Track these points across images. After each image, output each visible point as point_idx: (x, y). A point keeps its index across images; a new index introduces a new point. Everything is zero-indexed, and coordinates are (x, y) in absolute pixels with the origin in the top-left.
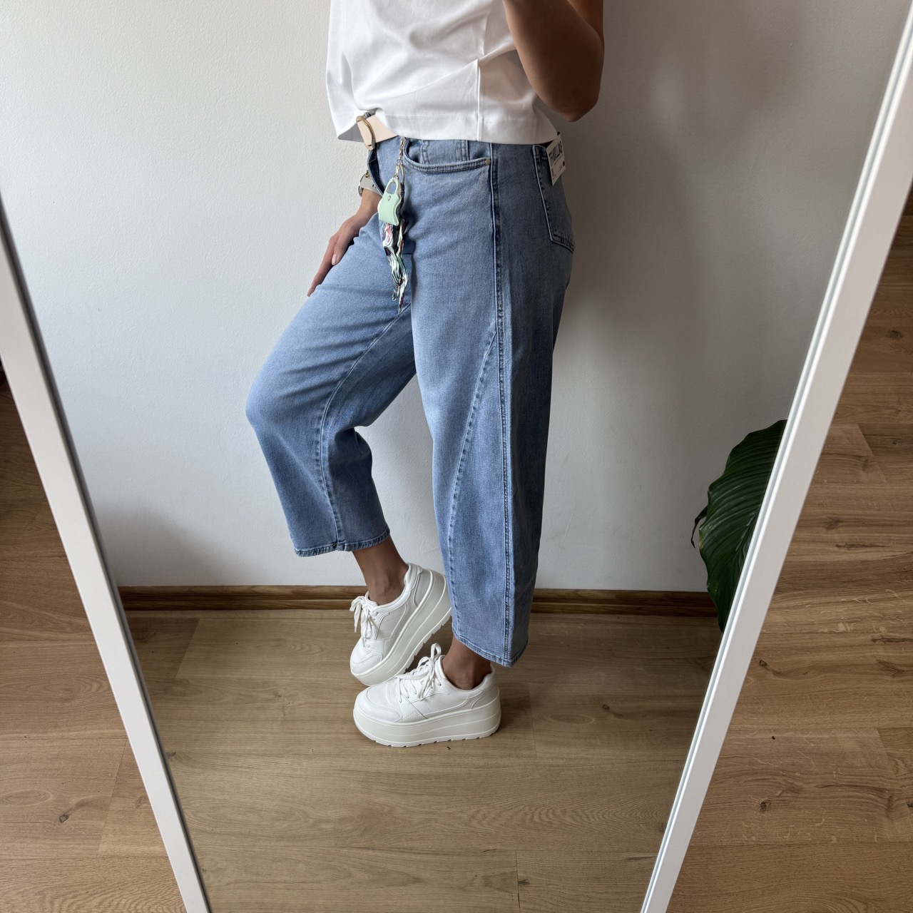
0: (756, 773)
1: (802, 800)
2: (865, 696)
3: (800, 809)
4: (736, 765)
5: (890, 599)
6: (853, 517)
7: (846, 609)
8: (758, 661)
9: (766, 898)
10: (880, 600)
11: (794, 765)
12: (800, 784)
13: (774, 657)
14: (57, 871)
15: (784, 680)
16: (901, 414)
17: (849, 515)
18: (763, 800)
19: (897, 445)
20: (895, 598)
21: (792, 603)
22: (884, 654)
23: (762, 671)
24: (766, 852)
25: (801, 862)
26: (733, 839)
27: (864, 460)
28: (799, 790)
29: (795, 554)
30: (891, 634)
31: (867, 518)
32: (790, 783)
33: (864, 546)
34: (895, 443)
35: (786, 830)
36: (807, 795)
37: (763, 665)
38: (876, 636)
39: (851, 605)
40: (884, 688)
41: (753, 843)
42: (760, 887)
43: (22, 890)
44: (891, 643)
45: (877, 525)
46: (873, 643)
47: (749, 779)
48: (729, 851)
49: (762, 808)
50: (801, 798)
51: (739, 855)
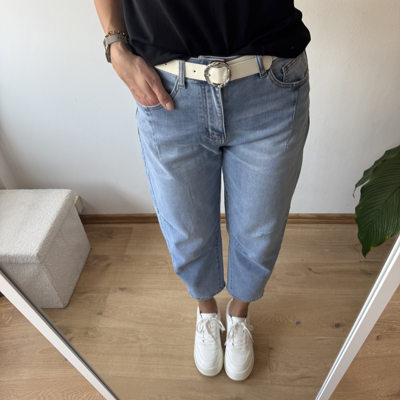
1: (396, 334)
3: (395, 338)
9: (379, 381)
11: (392, 317)
12: (395, 326)
14: (67, 382)
18: (378, 335)
24: (379, 360)
25: (396, 364)
26: (364, 354)
28: (395, 329)
32: (391, 326)
35: (389, 349)
36: (398, 331)
41: (373, 356)
42: (377, 377)
43: (54, 391)
48: (362, 360)
49: (377, 339)
50: (396, 333)
51: (367, 362)
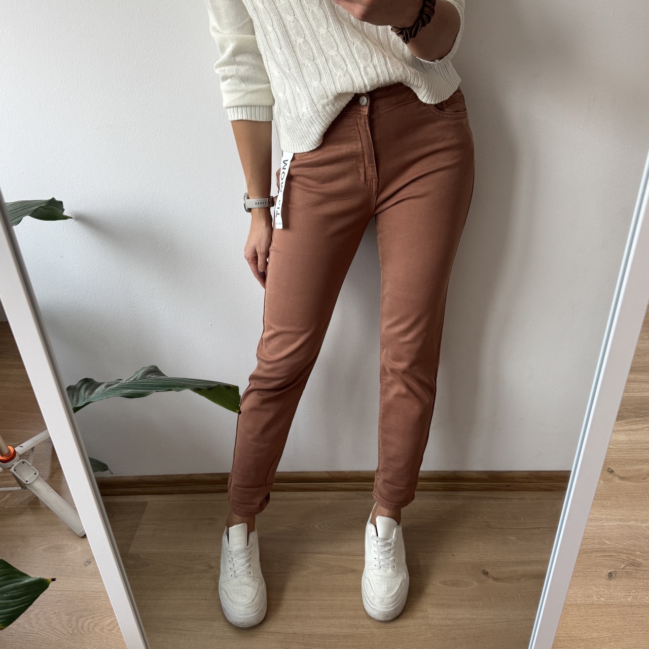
0: (605, 551)
1: (642, 572)
3: (640, 579)
4: (588, 545)
8: (607, 469)
9: (612, 644)
11: (635, 546)
12: (640, 560)
13: (619, 466)
14: (81, 599)
15: (627, 483)
18: (610, 571)
21: (634, 427)
23: (610, 476)
24: (612, 609)
25: (641, 618)
26: (586, 599)
28: (639, 565)
29: (636, 391)
32: (632, 559)
35: (628, 594)
36: (646, 569)
37: (610, 472)
41: (601, 603)
42: (607, 636)
43: (57, 611)
47: (599, 555)
48: (583, 608)
49: (609, 577)
50: (641, 570)
51: (591, 611)
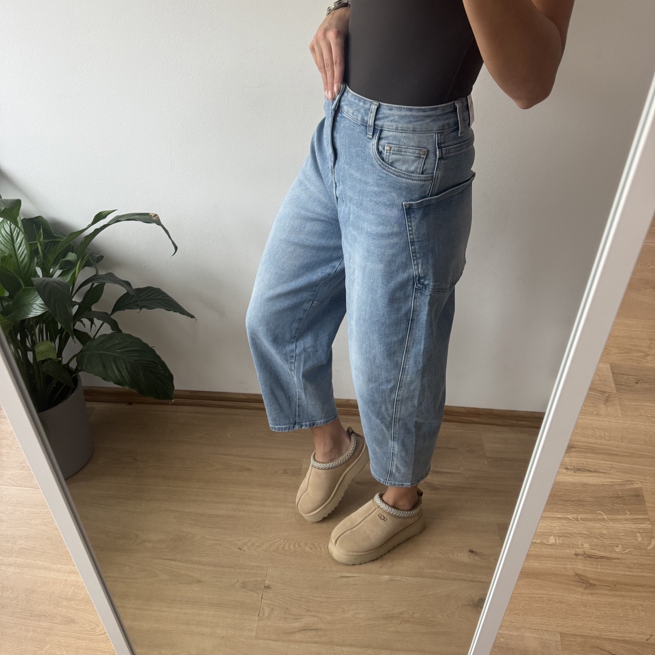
2: (557, 603)
5: (599, 520)
6: (586, 444)
7: (560, 524)
10: (591, 520)
16: (649, 358)
17: (584, 442)
19: (638, 385)
20: (603, 520)
22: (583, 568)
27: (607, 395)
30: (592, 551)
31: (597, 446)
33: (590, 471)
34: (637, 383)
38: (579, 551)
39: (564, 522)
40: (575, 597)
44: (590, 559)
45: (604, 454)
46: (575, 557)
